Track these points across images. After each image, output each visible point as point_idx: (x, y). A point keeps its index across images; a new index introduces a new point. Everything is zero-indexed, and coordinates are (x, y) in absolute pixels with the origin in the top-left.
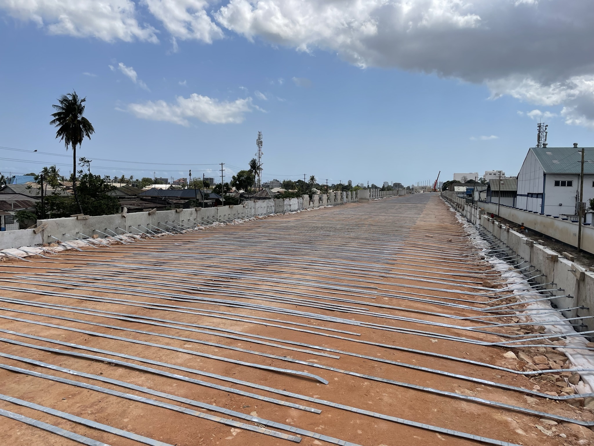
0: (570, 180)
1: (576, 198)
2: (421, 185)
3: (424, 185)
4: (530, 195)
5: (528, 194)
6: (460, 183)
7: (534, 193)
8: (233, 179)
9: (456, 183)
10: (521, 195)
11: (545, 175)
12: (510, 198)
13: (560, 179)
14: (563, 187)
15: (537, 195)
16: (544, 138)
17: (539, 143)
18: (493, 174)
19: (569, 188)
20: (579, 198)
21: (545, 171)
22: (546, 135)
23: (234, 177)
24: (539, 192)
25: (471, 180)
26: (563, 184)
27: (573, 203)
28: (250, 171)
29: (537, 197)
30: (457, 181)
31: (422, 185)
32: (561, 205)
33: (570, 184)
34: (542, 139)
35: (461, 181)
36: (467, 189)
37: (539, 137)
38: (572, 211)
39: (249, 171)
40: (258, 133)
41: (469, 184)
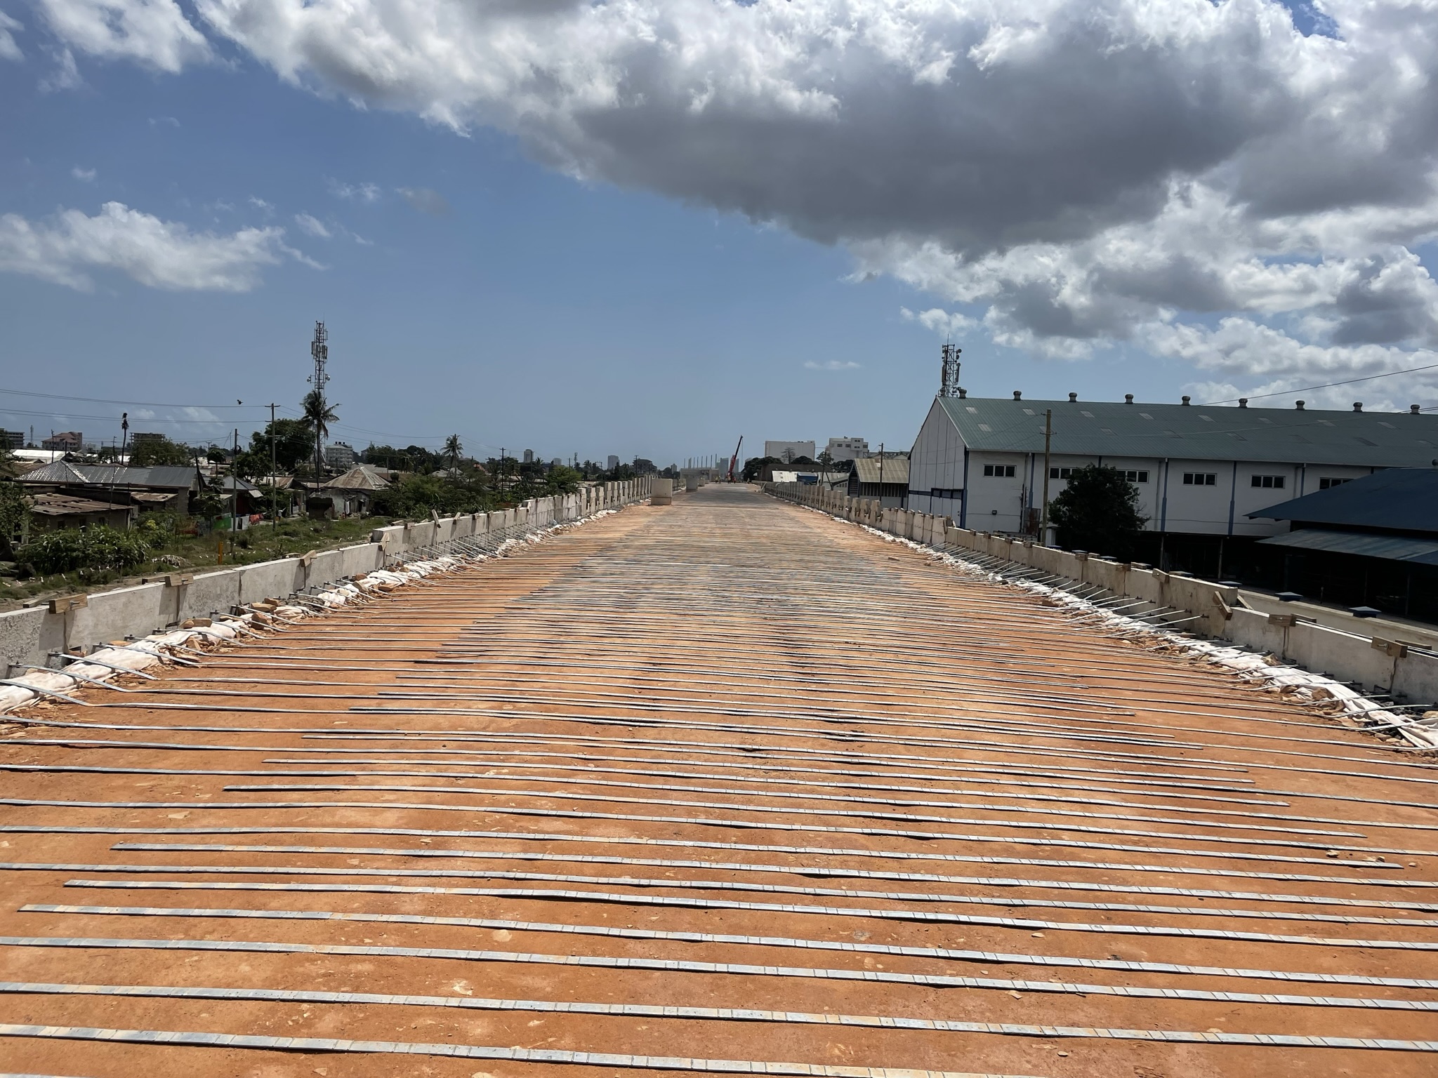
0: (1010, 464)
1: (1022, 500)
2: (696, 467)
3: (704, 466)
4: (937, 492)
5: (933, 489)
6: (781, 463)
7: (945, 488)
8: (255, 440)
9: (772, 462)
10: (918, 493)
11: (967, 453)
12: (894, 498)
13: (995, 462)
14: (999, 478)
15: (952, 493)
16: (955, 377)
17: (944, 384)
18: (844, 446)
19: (1010, 479)
20: (1027, 499)
21: (968, 446)
22: (958, 370)
23: (256, 436)
24: (955, 488)
25: (802, 457)
26: (999, 472)
27: (1017, 509)
28: (305, 422)
29: (952, 497)
30: (774, 459)
31: (700, 466)
32: (994, 513)
33: (1011, 472)
34: (951, 379)
35: (782, 459)
36: (799, 478)
37: (945, 373)
38: (1014, 524)
39: (300, 423)
40: (315, 326)
41: (801, 466)
